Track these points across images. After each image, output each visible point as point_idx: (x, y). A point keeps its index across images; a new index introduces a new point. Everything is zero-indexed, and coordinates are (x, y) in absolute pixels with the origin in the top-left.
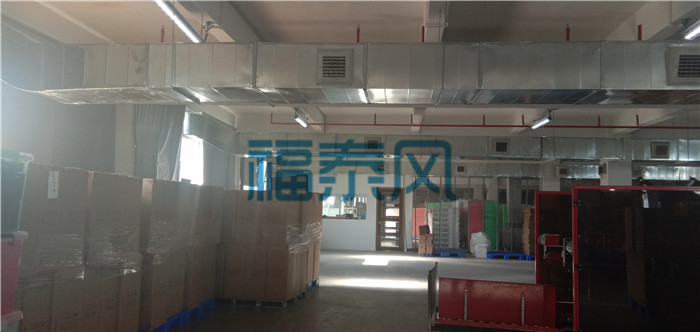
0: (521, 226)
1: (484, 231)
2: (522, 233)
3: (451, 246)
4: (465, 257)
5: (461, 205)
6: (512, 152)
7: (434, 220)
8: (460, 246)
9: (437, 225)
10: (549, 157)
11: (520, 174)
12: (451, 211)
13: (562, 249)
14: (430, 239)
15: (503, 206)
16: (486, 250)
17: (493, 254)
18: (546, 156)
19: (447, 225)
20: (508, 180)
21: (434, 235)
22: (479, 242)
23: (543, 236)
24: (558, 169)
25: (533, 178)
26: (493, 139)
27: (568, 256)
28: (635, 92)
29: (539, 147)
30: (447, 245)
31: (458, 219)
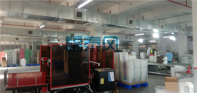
0: (36, 56)
1: (25, 58)
2: (37, 58)
3: (13, 63)
4: (18, 66)
5: (17, 50)
6: (34, 34)
7: (8, 55)
8: (17, 63)
9: (9, 57)
10: (45, 36)
11: (36, 41)
12: (14, 52)
13: (48, 61)
14: (6, 62)
15: (31, 50)
16: (25, 64)
17: (28, 65)
18: (44, 36)
19: (12, 57)
20: (33, 43)
21: (7, 60)
22: (23, 61)
23: (42, 58)
24: (47, 40)
25: (40, 42)
26: (28, 30)
27: (49, 63)
28: (67, 19)
29: (42, 33)
30: (12, 63)
31: (16, 55)
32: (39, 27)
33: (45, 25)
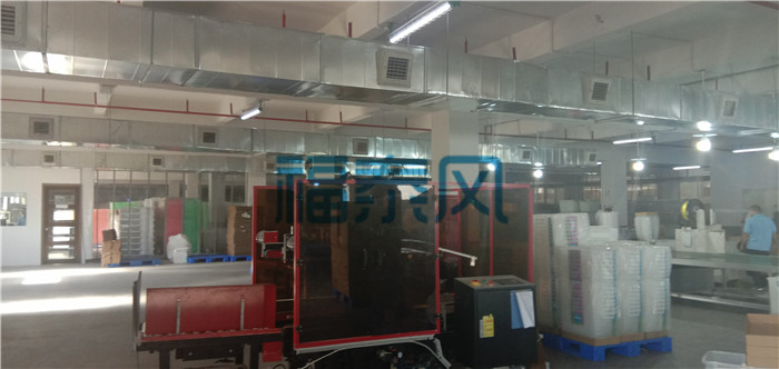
0: (225, 225)
1: (183, 232)
2: (226, 233)
3: (143, 253)
4: (161, 264)
5: (156, 204)
6: (221, 144)
7: (122, 222)
8: (155, 251)
9: (127, 229)
11: (226, 169)
12: (143, 211)
13: (282, 245)
14: (118, 246)
15: (204, 203)
16: (185, 255)
17: (195, 258)
18: (256, 149)
19: (138, 228)
20: (210, 175)
21: (122, 240)
22: (178, 246)
23: (261, 233)
24: (265, 163)
26: (200, 128)
27: (290, 253)
29: (249, 139)
30: (138, 252)
31: (152, 220)
32: (239, 117)
33: (260, 109)
